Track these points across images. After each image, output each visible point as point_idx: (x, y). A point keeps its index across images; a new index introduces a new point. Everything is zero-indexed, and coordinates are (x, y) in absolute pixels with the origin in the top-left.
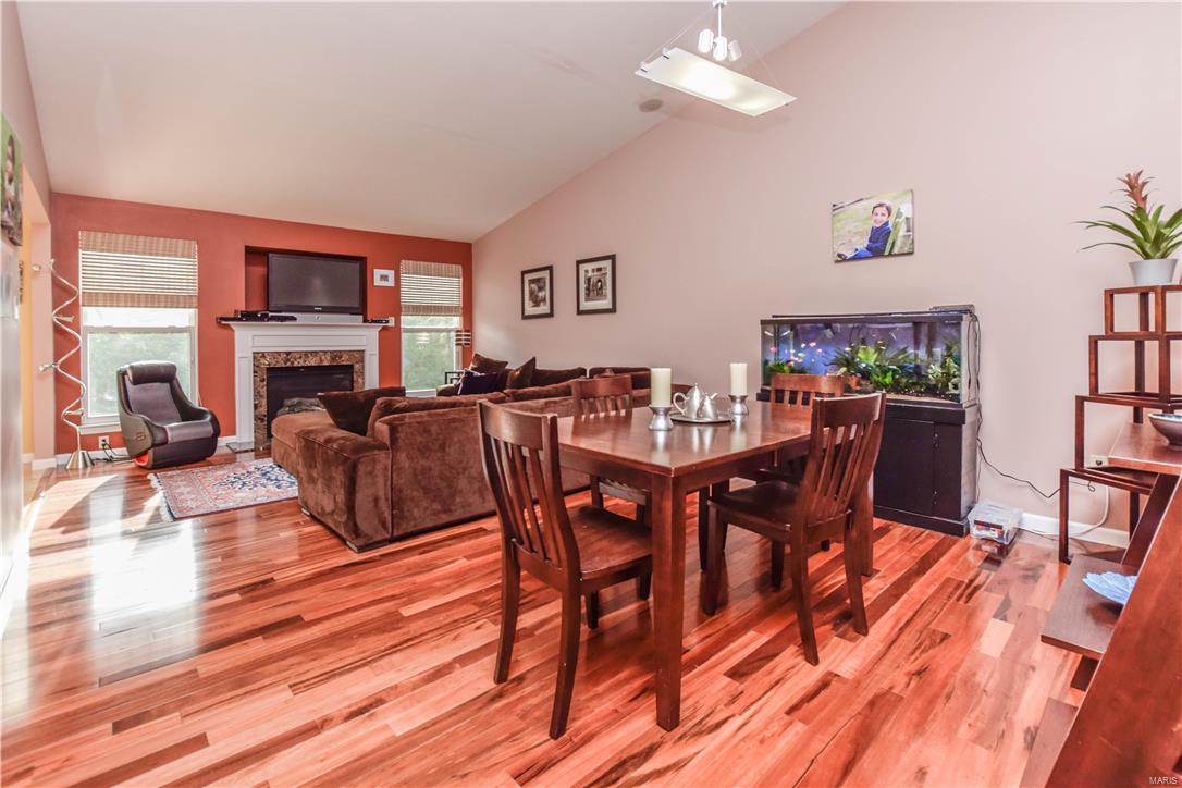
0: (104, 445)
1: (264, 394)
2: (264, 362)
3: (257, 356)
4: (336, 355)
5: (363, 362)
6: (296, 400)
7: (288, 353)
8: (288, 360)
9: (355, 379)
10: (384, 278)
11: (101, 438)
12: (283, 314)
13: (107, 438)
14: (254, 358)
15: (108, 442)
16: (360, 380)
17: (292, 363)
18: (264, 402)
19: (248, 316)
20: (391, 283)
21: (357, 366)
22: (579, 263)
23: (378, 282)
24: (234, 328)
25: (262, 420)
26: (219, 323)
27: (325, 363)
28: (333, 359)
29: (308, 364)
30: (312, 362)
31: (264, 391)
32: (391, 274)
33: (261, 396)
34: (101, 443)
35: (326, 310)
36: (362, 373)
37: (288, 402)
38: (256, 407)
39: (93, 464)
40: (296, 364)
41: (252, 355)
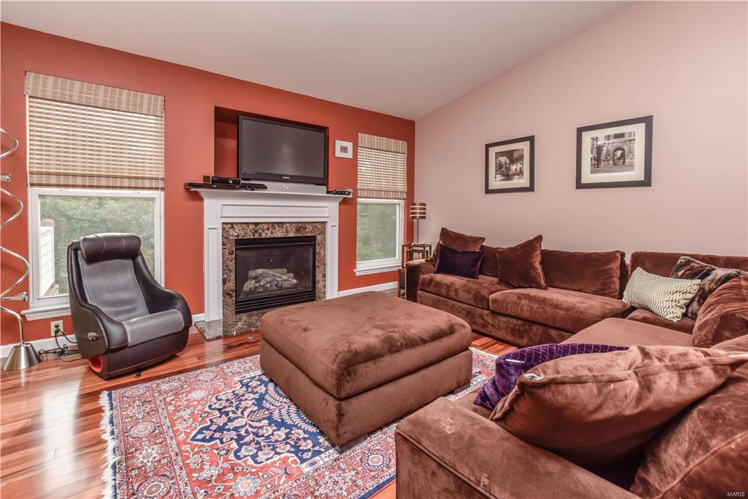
0: (57, 332)
1: (233, 267)
2: (234, 233)
3: (227, 227)
4: (300, 226)
5: (325, 234)
6: (260, 271)
7: (256, 224)
8: (256, 231)
9: (317, 250)
10: (344, 149)
11: (53, 324)
12: (252, 182)
13: (60, 323)
14: (224, 229)
15: (61, 328)
16: (322, 251)
17: (260, 234)
18: (233, 275)
19: (219, 183)
20: (349, 155)
21: (319, 238)
22: (580, 131)
23: (339, 154)
24: (202, 195)
25: (231, 295)
26: (187, 190)
27: (291, 235)
28: (298, 230)
29: (275, 235)
30: (279, 233)
31: (232, 265)
32: (349, 145)
33: (230, 270)
34: (53, 329)
35: (294, 179)
36: (323, 245)
37: (252, 273)
38: (224, 281)
39: (40, 361)
40: (264, 235)
41: (220, 227)
